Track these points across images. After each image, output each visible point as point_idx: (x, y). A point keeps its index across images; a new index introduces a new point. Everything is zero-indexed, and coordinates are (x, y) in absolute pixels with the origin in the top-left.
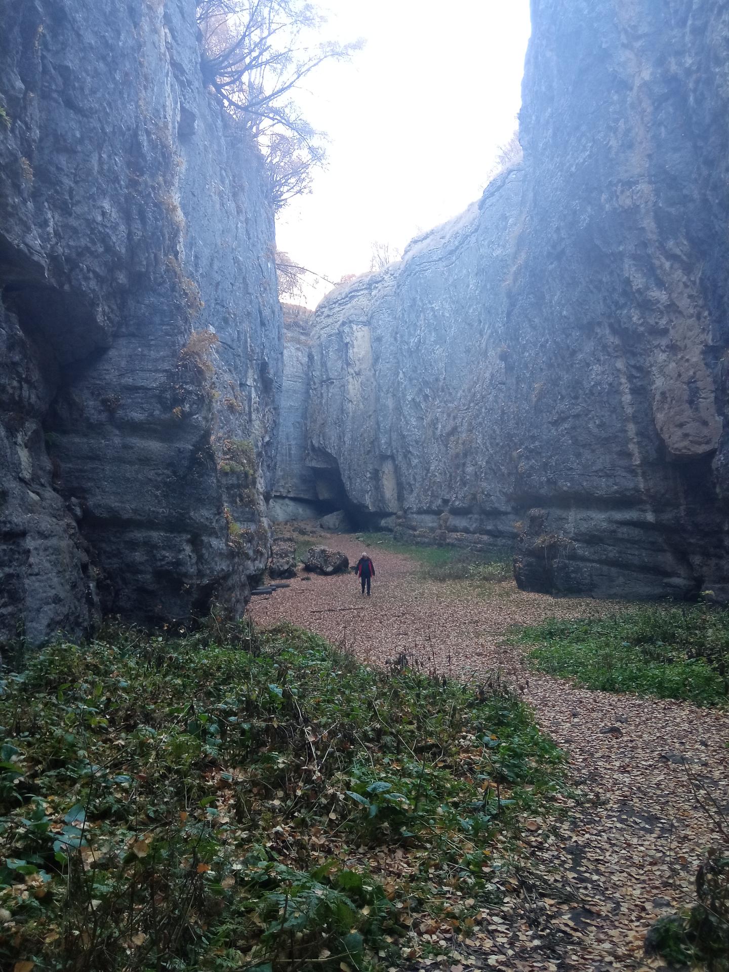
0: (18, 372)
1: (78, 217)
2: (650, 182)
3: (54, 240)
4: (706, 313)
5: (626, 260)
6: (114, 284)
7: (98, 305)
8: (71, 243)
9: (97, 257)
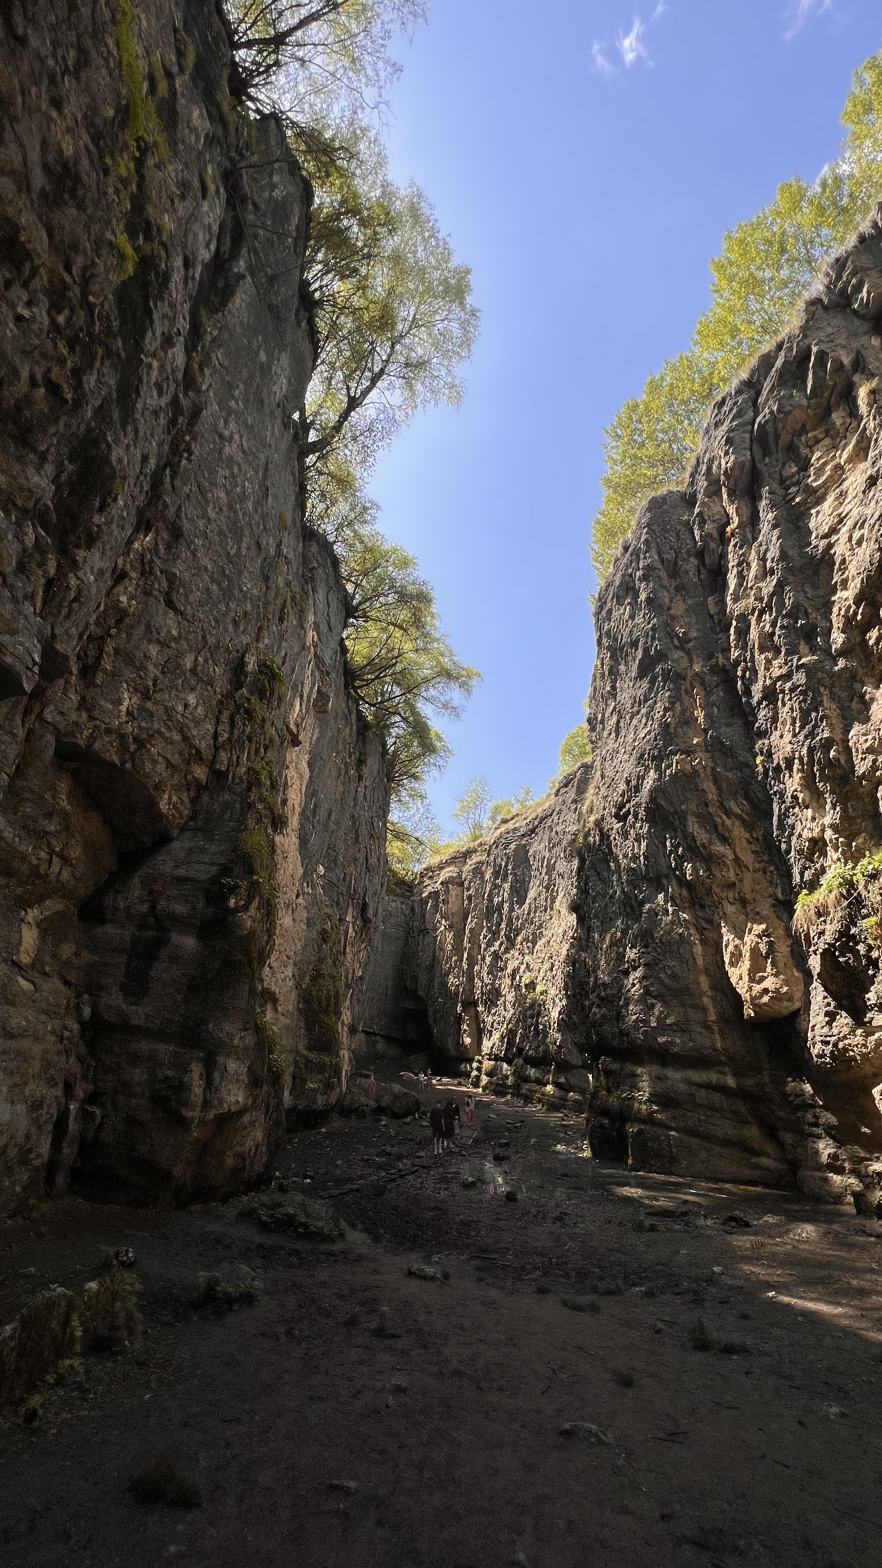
0: (49, 842)
1: (157, 703)
2: (707, 751)
3: (124, 719)
4: (772, 868)
5: (689, 817)
6: (189, 777)
7: (164, 791)
8: (143, 724)
9: (172, 743)
